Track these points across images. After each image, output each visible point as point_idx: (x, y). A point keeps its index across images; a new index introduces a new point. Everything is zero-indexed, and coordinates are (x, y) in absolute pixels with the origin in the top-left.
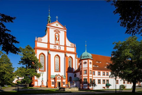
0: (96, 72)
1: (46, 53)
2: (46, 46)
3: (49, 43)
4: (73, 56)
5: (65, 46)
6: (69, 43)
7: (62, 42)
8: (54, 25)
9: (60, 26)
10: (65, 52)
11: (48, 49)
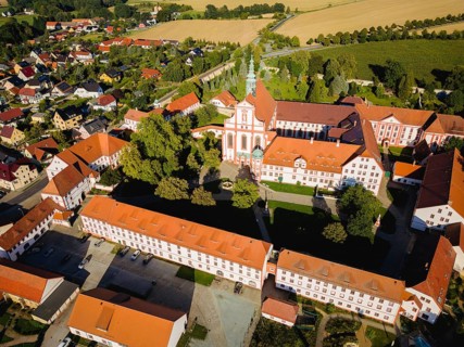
0: (268, 166)
1: (233, 133)
2: (233, 126)
3: (236, 124)
4: (261, 136)
5: (253, 125)
6: (257, 122)
7: (249, 122)
8: (241, 104)
9: (248, 105)
10: (253, 132)
11: (236, 130)
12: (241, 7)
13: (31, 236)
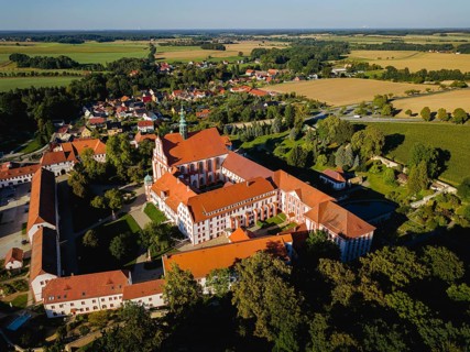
3: (157, 154)
5: (163, 158)
7: (161, 155)
10: (163, 163)
11: (157, 159)
12: (424, 71)
13: (15, 179)
